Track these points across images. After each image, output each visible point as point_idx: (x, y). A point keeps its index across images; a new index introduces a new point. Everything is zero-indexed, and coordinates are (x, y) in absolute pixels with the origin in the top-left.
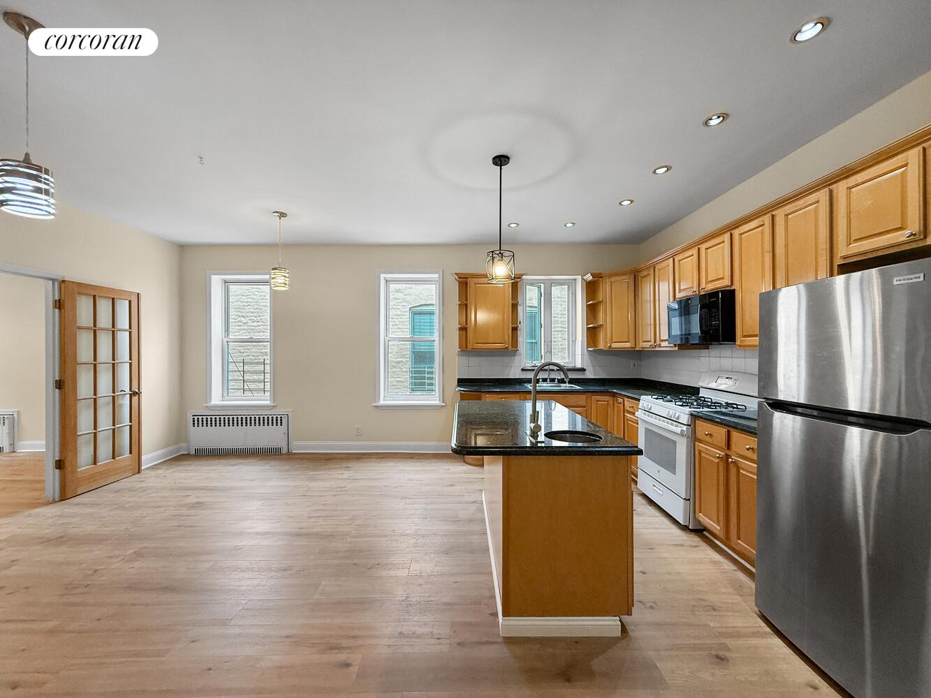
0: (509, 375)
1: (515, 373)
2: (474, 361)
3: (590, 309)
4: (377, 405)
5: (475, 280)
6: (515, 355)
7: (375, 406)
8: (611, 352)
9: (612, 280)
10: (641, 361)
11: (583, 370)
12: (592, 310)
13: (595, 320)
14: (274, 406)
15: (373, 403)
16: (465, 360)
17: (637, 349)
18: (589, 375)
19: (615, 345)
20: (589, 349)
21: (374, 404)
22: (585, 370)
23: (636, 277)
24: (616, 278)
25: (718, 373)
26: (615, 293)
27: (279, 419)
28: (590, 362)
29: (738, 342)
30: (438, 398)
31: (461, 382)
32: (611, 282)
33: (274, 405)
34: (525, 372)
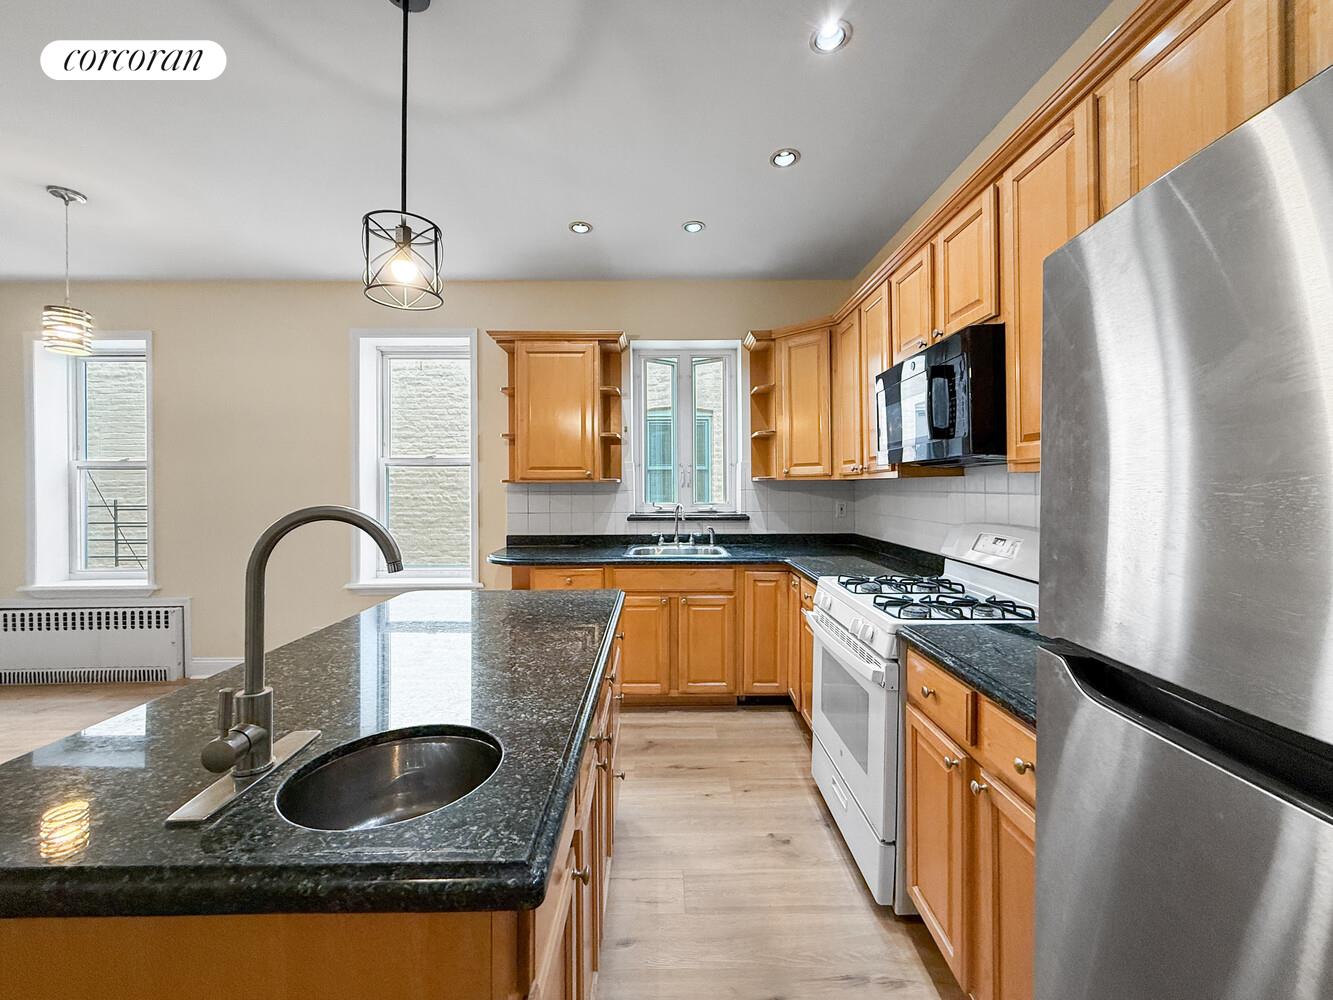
0: (605, 531)
1: (616, 525)
2: (539, 501)
3: (756, 402)
4: (353, 586)
5: (529, 344)
6: (615, 492)
7: (350, 590)
8: (791, 485)
9: (791, 343)
10: (854, 501)
11: (745, 519)
12: (762, 401)
13: (767, 421)
14: (155, 591)
15: (345, 583)
16: (520, 501)
17: (836, 477)
18: (757, 528)
19: (797, 471)
20: (754, 479)
21: (347, 586)
22: (748, 518)
23: (832, 333)
24: (798, 340)
25: (979, 526)
26: (796, 366)
27: (162, 615)
28: (757, 504)
29: (1011, 455)
30: (470, 573)
31: (515, 542)
32: (790, 348)
33: (156, 588)
34: (634, 524)
